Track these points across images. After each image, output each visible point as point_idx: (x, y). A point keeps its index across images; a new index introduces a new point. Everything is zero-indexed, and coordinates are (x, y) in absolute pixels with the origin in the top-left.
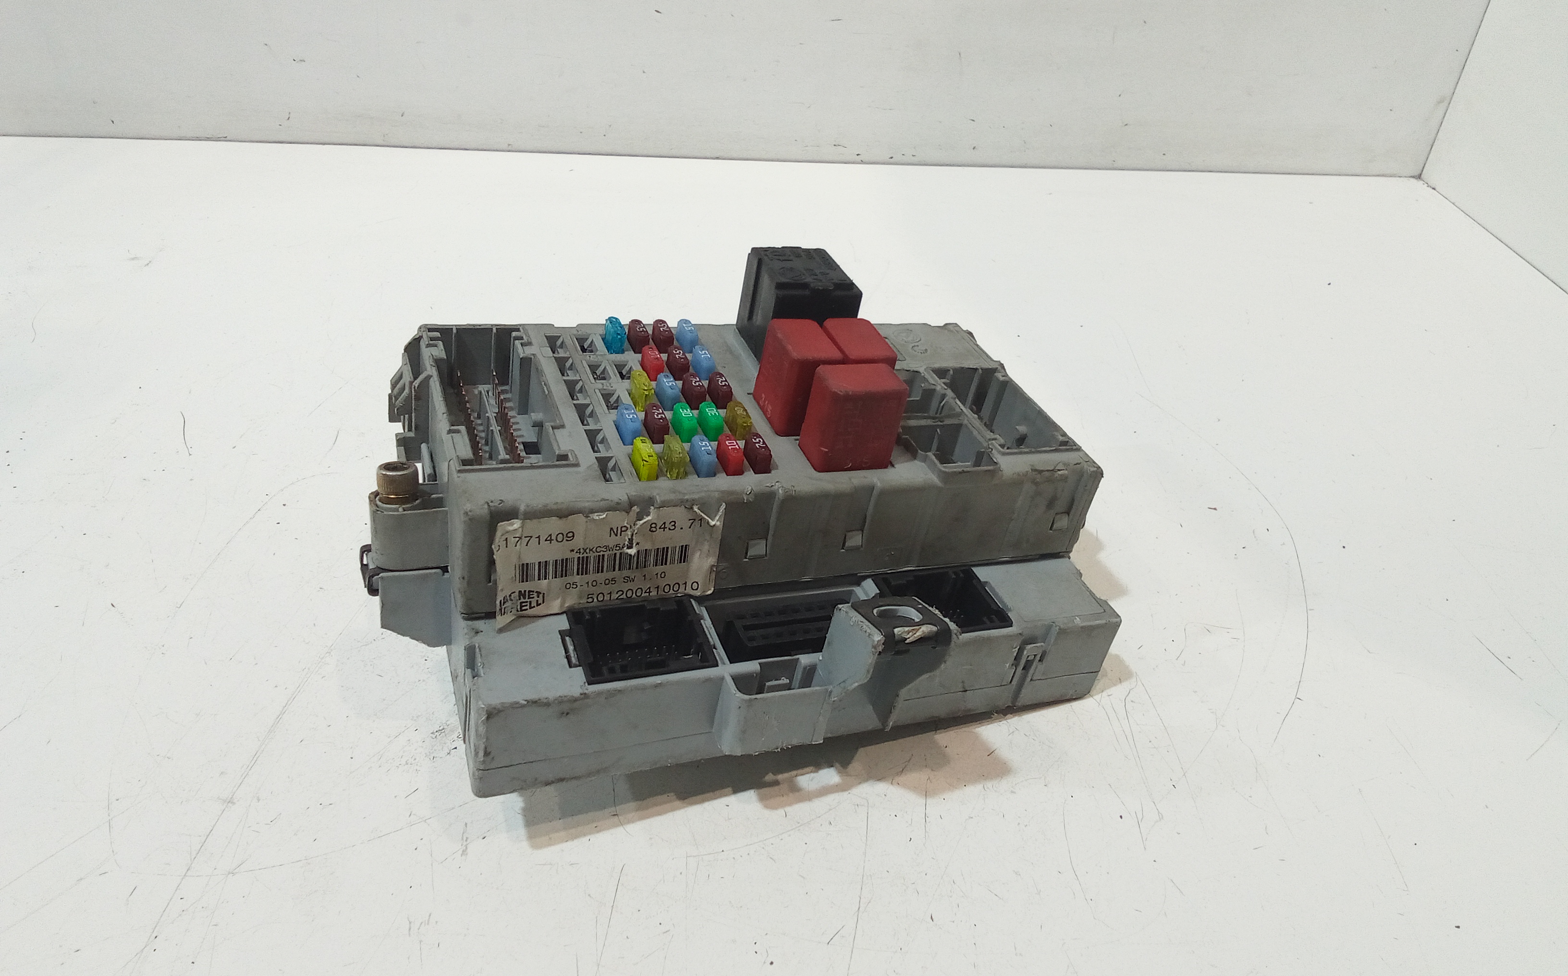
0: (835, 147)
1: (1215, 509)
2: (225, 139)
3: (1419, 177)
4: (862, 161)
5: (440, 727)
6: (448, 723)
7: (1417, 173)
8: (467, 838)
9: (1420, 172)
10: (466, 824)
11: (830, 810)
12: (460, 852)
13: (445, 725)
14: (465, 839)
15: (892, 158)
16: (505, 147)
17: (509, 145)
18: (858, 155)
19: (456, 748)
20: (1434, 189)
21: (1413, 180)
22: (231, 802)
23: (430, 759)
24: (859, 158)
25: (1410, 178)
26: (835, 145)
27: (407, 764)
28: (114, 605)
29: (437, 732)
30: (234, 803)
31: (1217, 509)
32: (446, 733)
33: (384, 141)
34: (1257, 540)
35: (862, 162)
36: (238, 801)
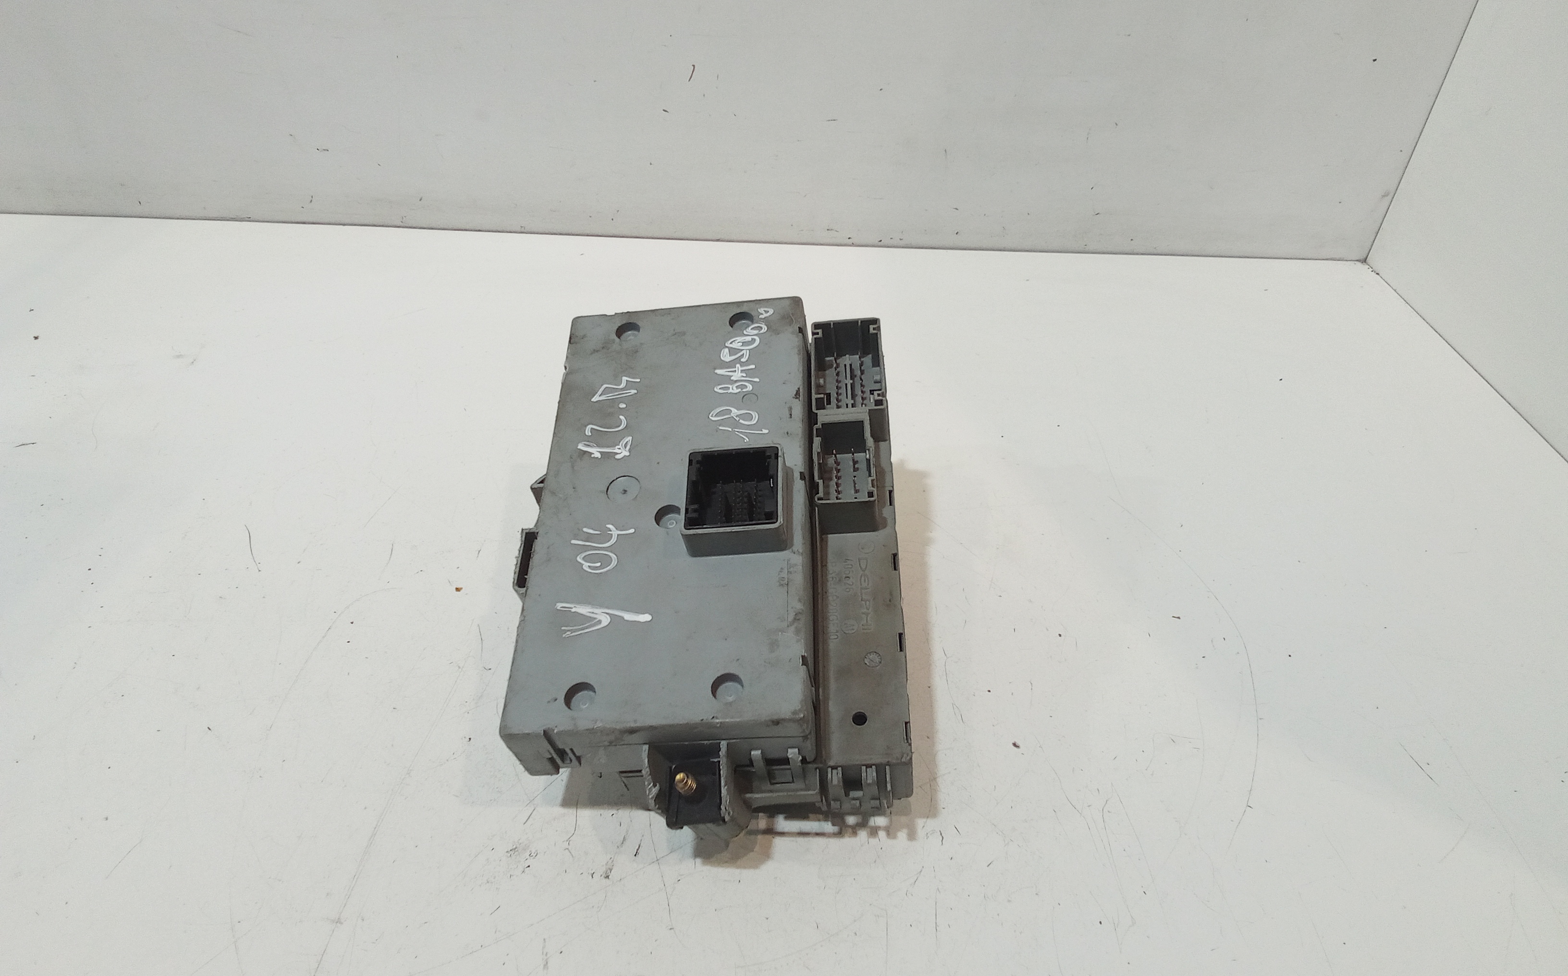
0: (829, 231)
1: (1179, 618)
2: (249, 220)
3: (1364, 261)
4: (853, 243)
5: (513, 846)
6: (520, 841)
7: (1362, 257)
8: (547, 953)
9: (1365, 256)
10: (544, 940)
11: (855, 921)
12: (542, 966)
13: (517, 844)
14: (545, 953)
15: (881, 241)
16: (519, 229)
17: (522, 227)
18: (849, 238)
19: (529, 866)
20: (1377, 274)
21: (1359, 264)
22: (339, 921)
23: (508, 877)
24: (850, 241)
25: (1356, 262)
26: (828, 230)
27: (488, 882)
28: (210, 728)
29: (511, 850)
30: (341, 923)
31: (1181, 618)
32: (520, 851)
33: (402, 222)
34: (1215, 649)
35: (853, 245)
36: (346, 921)
